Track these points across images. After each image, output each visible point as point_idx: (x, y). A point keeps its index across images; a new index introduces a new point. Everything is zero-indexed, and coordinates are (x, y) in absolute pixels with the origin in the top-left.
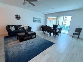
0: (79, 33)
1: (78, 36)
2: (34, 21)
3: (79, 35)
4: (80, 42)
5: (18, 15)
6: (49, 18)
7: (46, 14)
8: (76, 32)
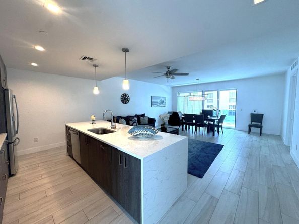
0: (260, 124)
1: (260, 129)
2: (152, 104)
3: (261, 127)
4: (268, 141)
5: (125, 94)
6: (181, 94)
7: (173, 87)
8: (253, 123)
